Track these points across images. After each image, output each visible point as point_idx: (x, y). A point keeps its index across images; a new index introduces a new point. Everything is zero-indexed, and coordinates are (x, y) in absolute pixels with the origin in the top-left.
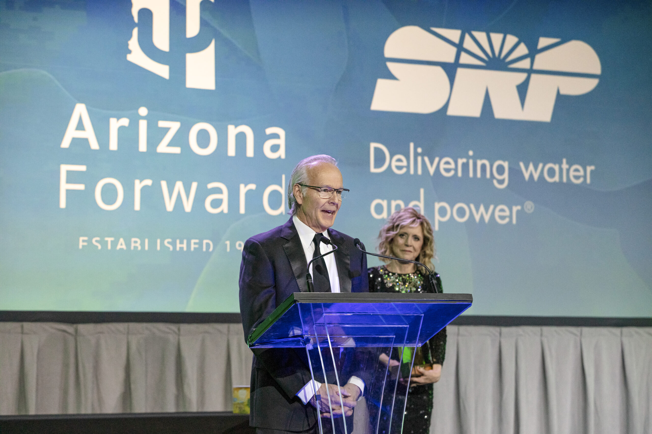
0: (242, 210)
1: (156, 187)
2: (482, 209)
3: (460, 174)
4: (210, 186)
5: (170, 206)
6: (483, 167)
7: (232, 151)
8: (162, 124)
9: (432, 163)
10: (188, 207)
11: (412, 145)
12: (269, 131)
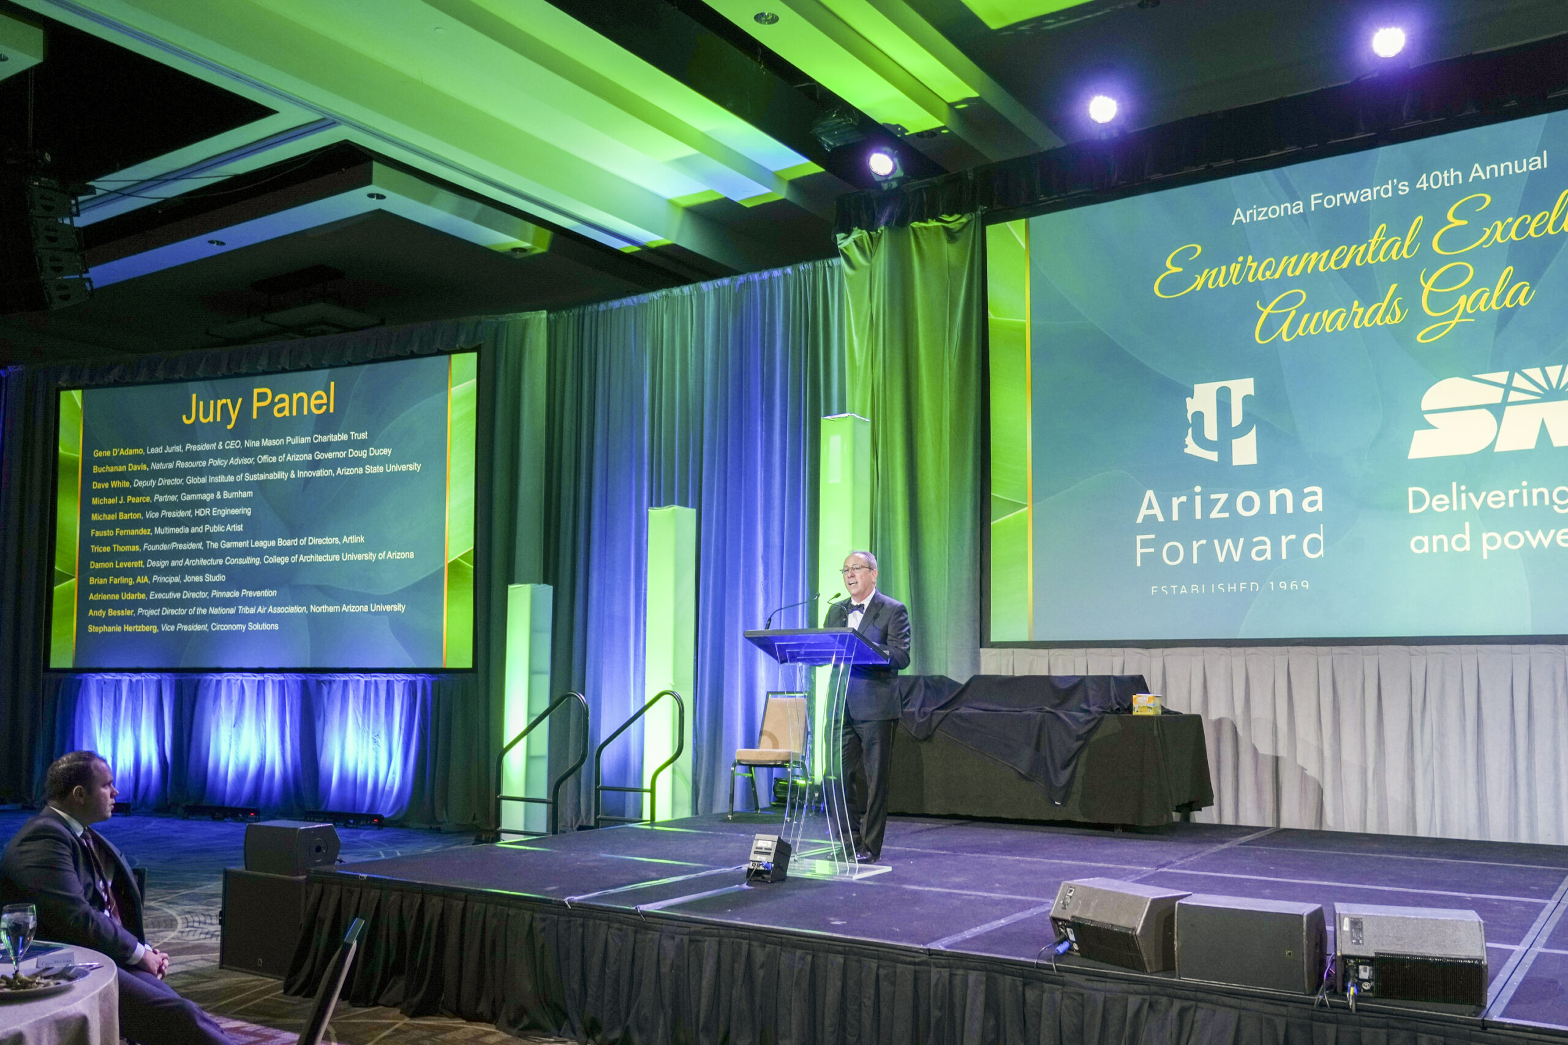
0: (1284, 557)
1: (1210, 544)
2: (1540, 534)
3: (1511, 504)
4: (1255, 540)
5: (1221, 559)
6: (1541, 496)
7: (1273, 510)
8: (1213, 496)
9: (1478, 499)
10: (1237, 558)
11: (1454, 484)
12: (1306, 490)
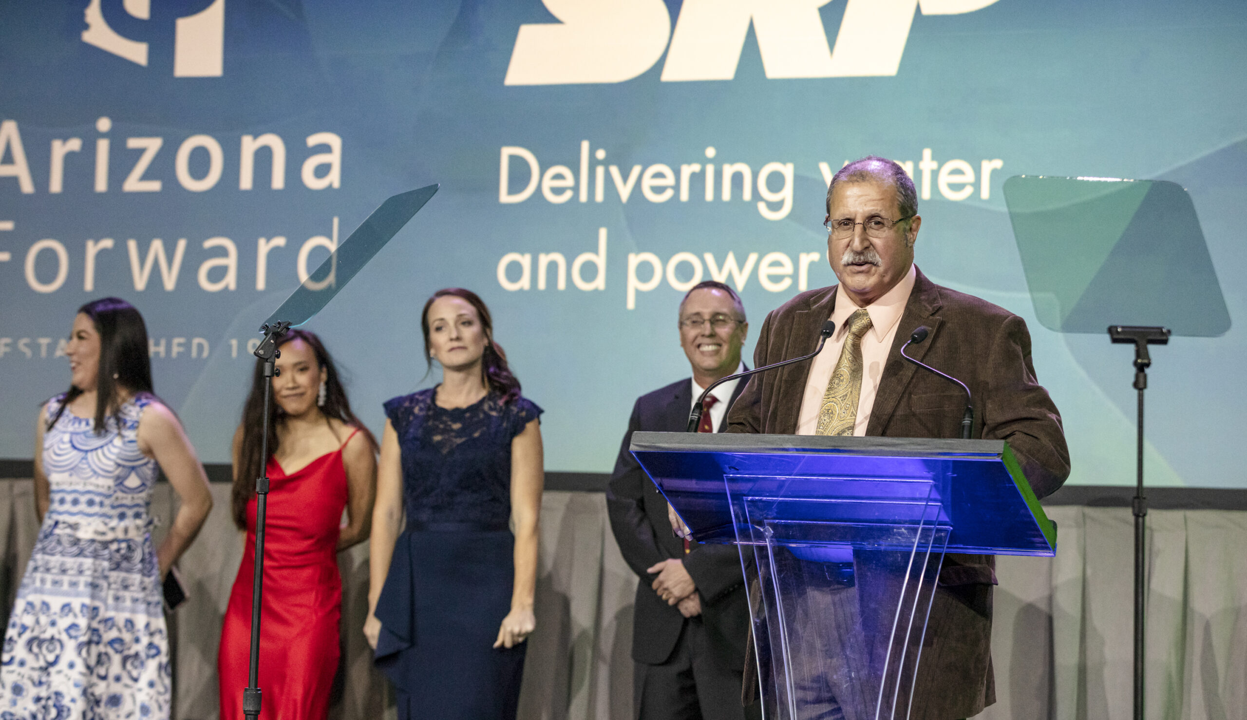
0: (261, 284)
1: (121, 250)
2: (731, 262)
3: (684, 196)
4: (209, 243)
5: (140, 282)
6: (737, 178)
7: (246, 181)
8: (133, 143)
9: (625, 178)
10: (170, 282)
11: (585, 146)
12: (313, 140)
